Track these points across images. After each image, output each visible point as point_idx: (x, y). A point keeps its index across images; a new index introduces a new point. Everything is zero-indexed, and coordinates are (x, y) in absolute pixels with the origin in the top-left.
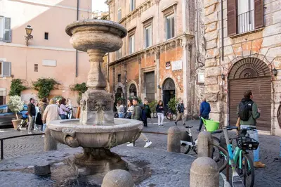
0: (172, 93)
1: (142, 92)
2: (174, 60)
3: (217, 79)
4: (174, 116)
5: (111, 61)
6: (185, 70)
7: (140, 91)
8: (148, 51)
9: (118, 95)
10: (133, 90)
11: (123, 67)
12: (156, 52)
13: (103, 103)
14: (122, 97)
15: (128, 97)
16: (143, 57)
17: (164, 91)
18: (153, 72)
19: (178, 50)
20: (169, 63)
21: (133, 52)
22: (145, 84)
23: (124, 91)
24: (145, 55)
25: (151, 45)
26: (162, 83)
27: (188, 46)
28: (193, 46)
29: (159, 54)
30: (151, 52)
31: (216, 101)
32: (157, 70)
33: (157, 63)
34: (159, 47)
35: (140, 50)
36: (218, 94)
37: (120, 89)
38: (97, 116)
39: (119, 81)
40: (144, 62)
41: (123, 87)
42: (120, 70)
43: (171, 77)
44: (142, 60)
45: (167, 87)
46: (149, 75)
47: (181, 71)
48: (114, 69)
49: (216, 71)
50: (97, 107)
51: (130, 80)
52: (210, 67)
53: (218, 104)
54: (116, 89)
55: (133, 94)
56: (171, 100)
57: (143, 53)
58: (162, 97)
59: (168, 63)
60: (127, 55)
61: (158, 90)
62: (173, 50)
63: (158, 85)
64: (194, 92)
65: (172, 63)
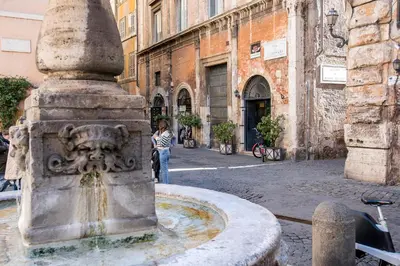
0: (262, 105)
1: (202, 104)
2: (269, 38)
3: (381, 72)
4: (269, 151)
5: (142, 47)
6: (293, 58)
7: (197, 101)
8: (213, 24)
9: (156, 110)
10: (185, 100)
11: (164, 57)
12: (231, 24)
13: (109, 141)
14: (163, 114)
15: (175, 113)
16: (203, 35)
17: (247, 102)
18: (224, 65)
19: (279, 17)
20: (258, 44)
21: (185, 28)
22: (208, 88)
23: (166, 103)
24: (208, 32)
25: (219, 11)
26: (242, 87)
27: (300, 8)
28: (311, 6)
29: (237, 28)
30: (220, 26)
31: (378, 122)
32: (232, 60)
33: (232, 47)
34: (237, 14)
35: (196, 22)
36: (383, 106)
37: (159, 99)
38: (79, 201)
39: (158, 84)
40: (205, 45)
41: (165, 94)
42: (159, 62)
43: (261, 72)
44: (202, 42)
45: (253, 94)
46: (216, 72)
47: (284, 60)
48: (148, 62)
49: (378, 55)
50: (81, 159)
51: (178, 82)
52: (363, 44)
53: (383, 128)
54: (152, 99)
55: (183, 108)
56: (264, 119)
57: (204, 27)
58: (242, 113)
59: (256, 46)
60: (173, 34)
61: (234, 100)
62: (267, 17)
63: (234, 90)
64: (312, 103)
65: (265, 45)
